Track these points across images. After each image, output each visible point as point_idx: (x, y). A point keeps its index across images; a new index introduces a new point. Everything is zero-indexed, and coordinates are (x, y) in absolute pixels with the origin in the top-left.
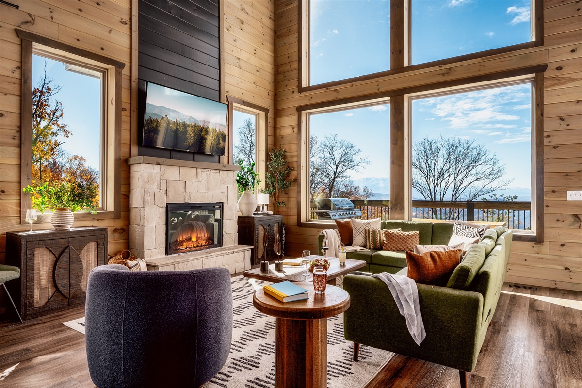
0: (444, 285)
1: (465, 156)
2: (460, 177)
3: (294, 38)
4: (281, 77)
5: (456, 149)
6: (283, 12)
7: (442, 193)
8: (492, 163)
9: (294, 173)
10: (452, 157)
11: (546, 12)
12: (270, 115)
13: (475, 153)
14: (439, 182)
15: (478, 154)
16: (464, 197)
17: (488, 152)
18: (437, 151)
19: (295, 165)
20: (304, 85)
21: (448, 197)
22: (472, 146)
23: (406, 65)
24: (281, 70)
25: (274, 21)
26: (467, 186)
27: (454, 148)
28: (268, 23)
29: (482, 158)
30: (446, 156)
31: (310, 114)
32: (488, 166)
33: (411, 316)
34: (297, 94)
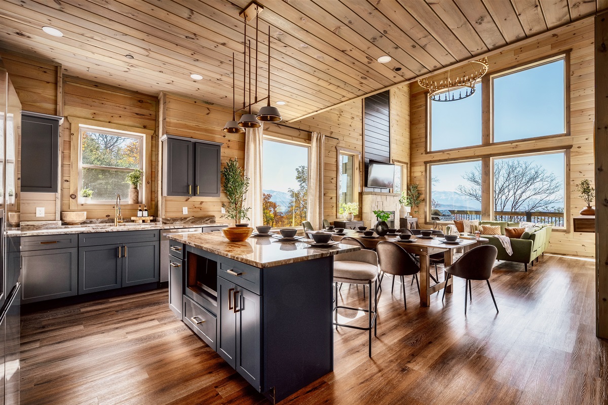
0: (519, 238)
1: (523, 175)
2: (519, 192)
3: (422, 126)
4: (414, 146)
5: (516, 169)
6: (415, 112)
7: (503, 205)
8: (550, 180)
9: (422, 197)
10: (512, 176)
11: (571, 119)
12: (409, 166)
13: (533, 172)
14: (500, 196)
15: (536, 173)
16: (523, 208)
17: (545, 172)
18: (497, 171)
19: (423, 192)
20: (428, 151)
21: (508, 208)
22: (530, 166)
23: (491, 142)
24: (414, 142)
25: (410, 116)
26: (526, 199)
27: (513, 169)
28: (408, 118)
29: (540, 176)
30: (506, 175)
31: (431, 165)
32: (546, 183)
33: (508, 247)
34: (424, 155)
